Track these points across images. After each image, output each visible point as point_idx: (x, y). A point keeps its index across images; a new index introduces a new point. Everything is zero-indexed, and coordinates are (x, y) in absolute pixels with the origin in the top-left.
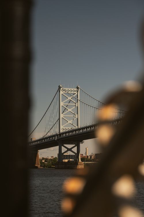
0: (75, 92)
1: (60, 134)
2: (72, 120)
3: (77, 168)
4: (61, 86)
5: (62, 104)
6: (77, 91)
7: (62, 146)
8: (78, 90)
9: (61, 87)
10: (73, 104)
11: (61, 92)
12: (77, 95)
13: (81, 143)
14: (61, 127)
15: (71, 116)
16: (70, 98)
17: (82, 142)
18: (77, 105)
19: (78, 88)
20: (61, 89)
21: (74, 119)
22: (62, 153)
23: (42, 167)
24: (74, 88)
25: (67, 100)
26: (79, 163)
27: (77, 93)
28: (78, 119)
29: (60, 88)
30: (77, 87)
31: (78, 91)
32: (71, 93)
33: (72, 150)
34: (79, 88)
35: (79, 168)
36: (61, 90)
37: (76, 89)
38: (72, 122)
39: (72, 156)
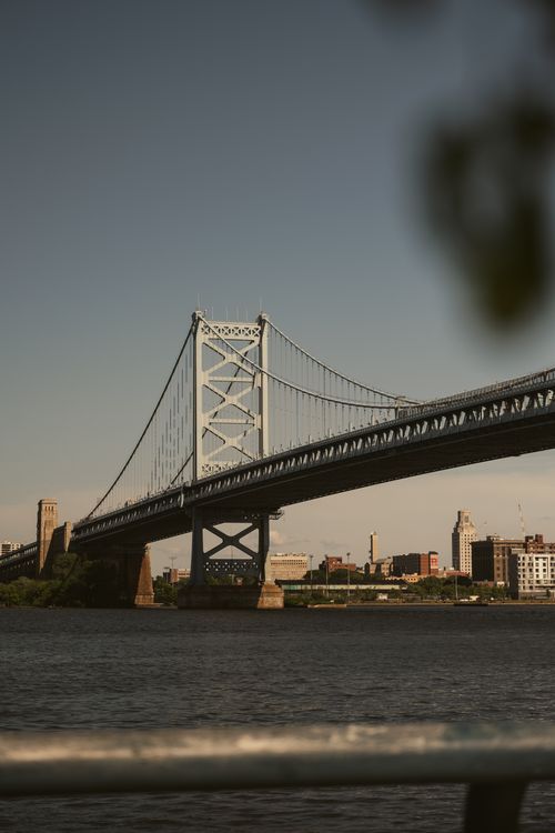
0: (251, 337)
1: (198, 486)
2: (241, 436)
3: (259, 606)
4: (199, 314)
5: (203, 378)
6: (257, 332)
7: (204, 530)
8: (263, 328)
9: (199, 319)
10: (244, 379)
11: (201, 338)
12: (260, 346)
13: (273, 517)
14: (202, 460)
15: (240, 421)
16: (233, 358)
17: (278, 515)
18: (258, 384)
19: (261, 322)
20: (201, 325)
21: (249, 432)
22: (205, 551)
23: (159, 605)
24: (250, 321)
25: (220, 365)
26: (264, 590)
27: (257, 340)
28: (261, 431)
29: (196, 320)
30: (260, 317)
31: (261, 333)
32: (237, 338)
33: (242, 541)
34: (265, 321)
35: (266, 605)
36: (199, 330)
37: (254, 326)
38: (241, 442)
39: (240, 562)
